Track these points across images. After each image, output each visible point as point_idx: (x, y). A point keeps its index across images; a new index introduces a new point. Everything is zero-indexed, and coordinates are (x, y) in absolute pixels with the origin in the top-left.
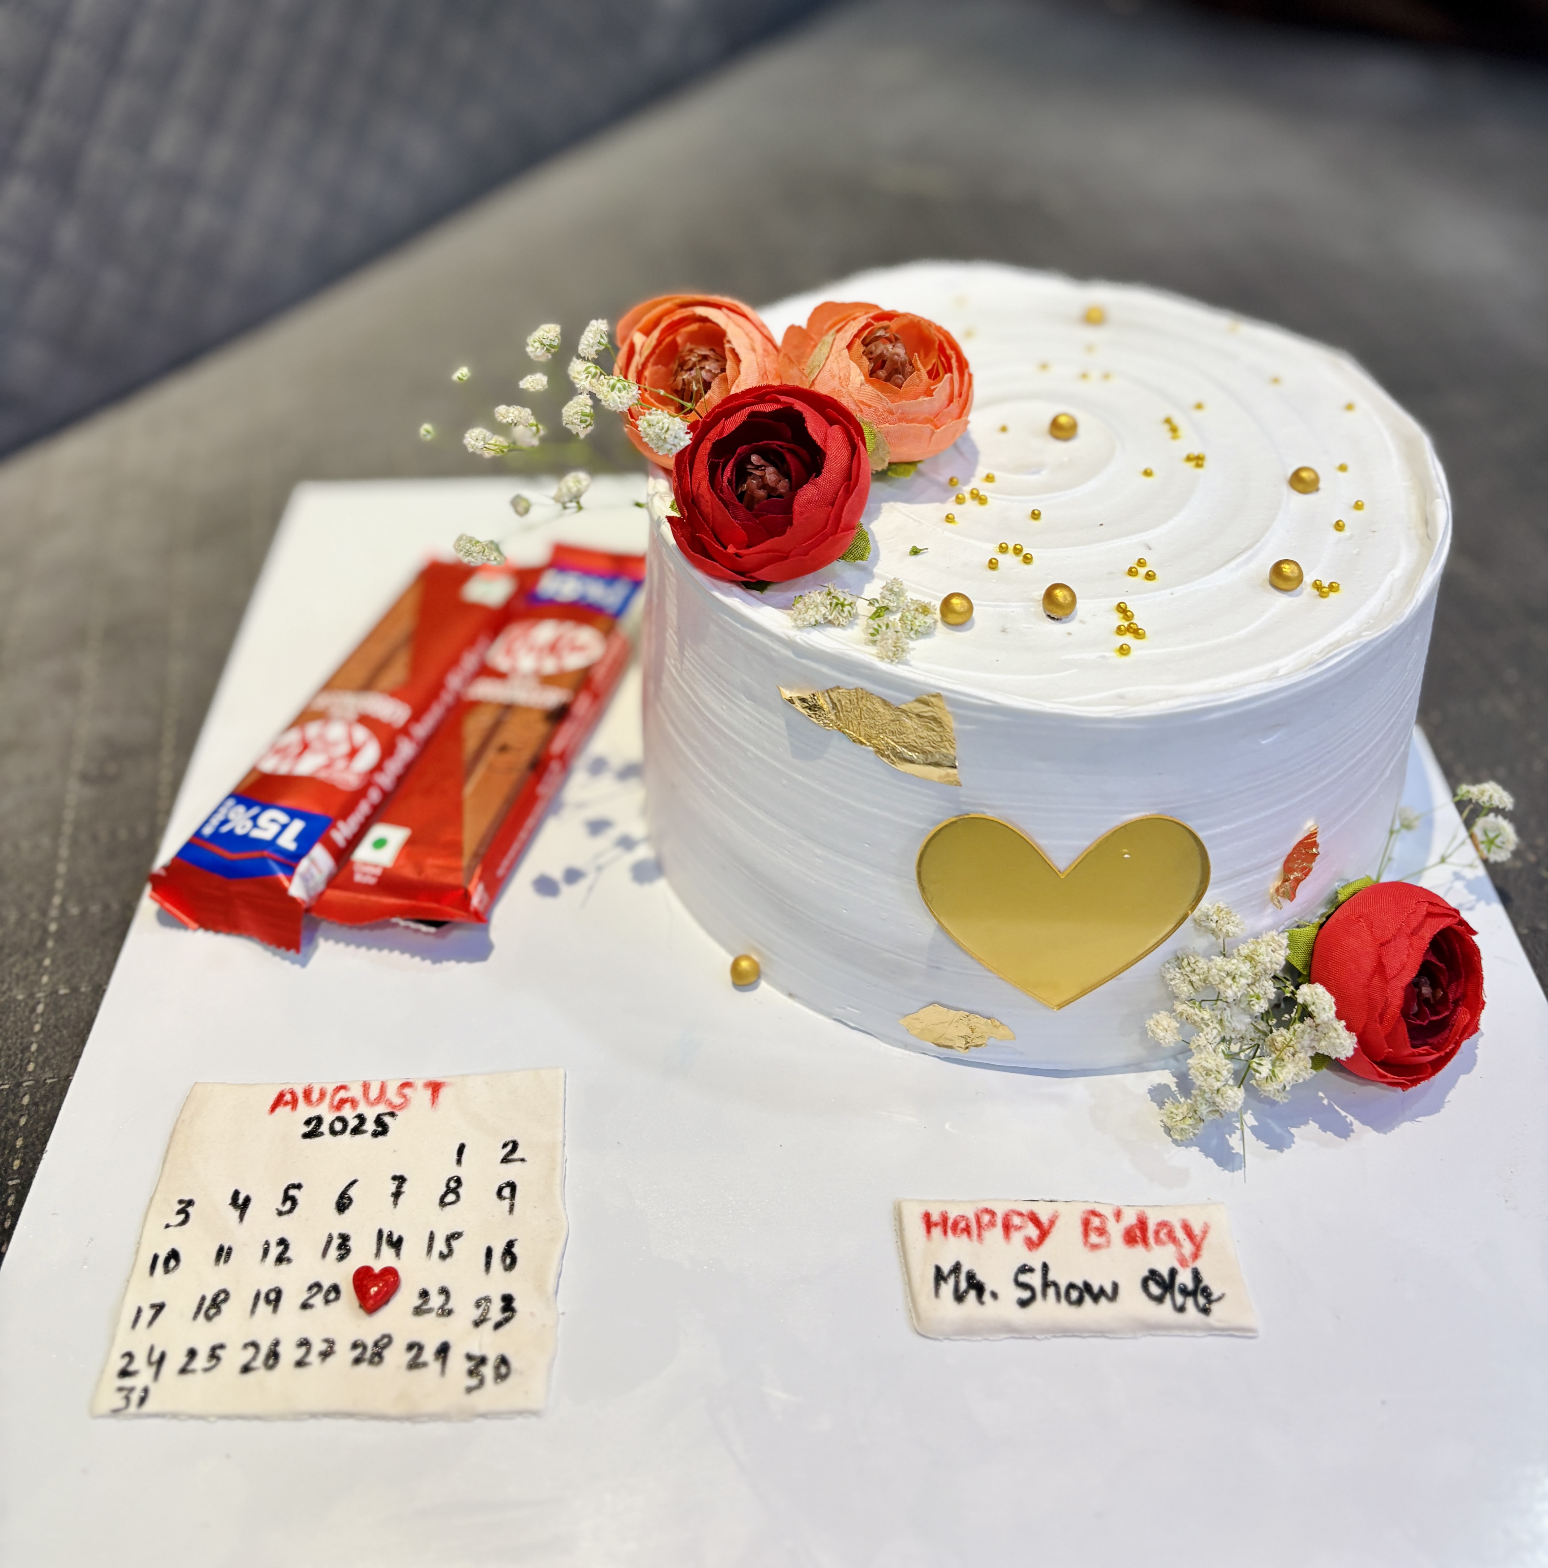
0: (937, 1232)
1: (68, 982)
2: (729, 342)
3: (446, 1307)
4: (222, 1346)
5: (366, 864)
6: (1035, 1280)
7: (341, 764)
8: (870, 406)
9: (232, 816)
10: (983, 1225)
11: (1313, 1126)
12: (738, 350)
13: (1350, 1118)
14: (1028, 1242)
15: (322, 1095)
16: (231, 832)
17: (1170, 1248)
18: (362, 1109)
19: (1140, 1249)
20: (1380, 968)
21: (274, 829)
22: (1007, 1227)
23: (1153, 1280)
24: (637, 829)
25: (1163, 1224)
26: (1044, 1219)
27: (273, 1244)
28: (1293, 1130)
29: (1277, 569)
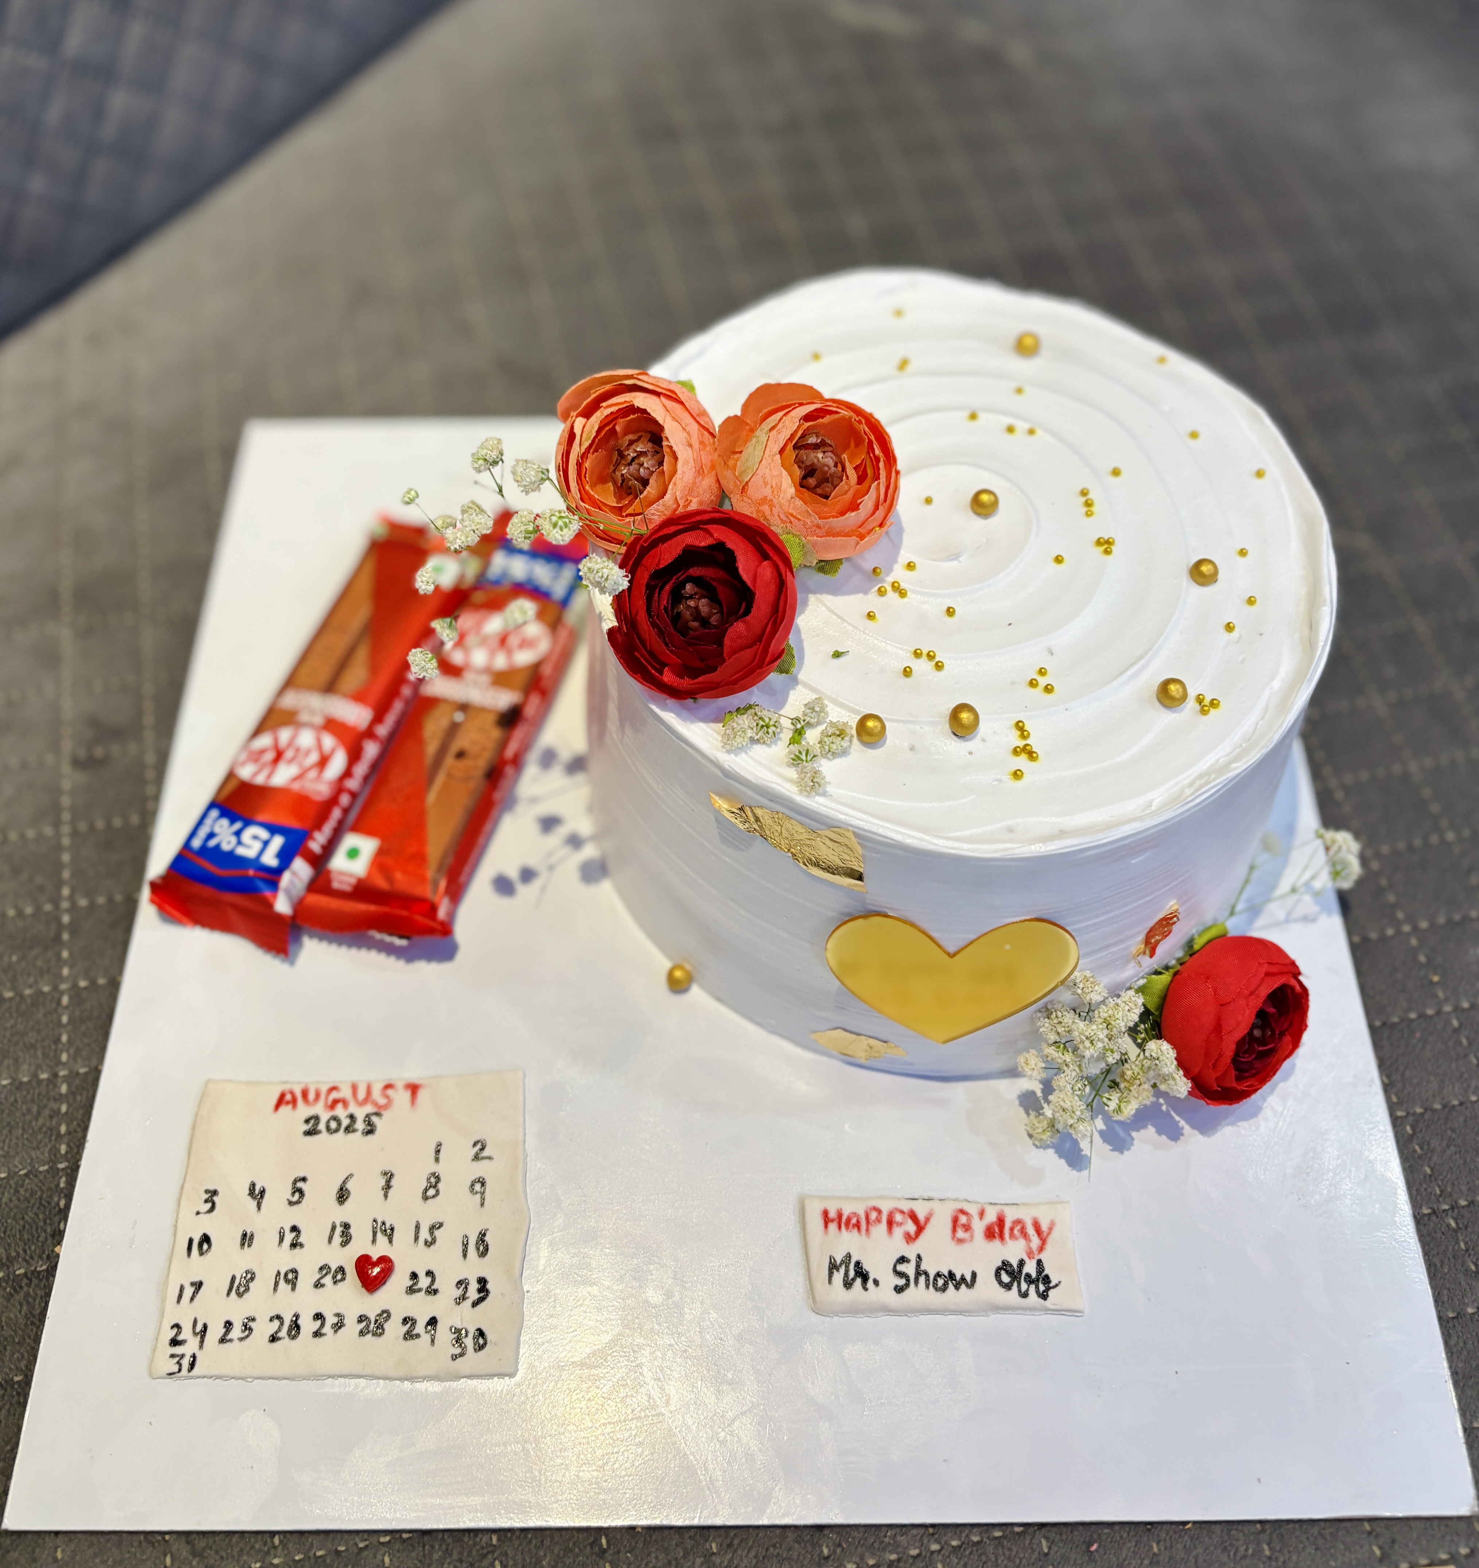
0: (833, 1227)
1: (87, 977)
2: (667, 439)
3: (433, 1287)
4: (254, 1320)
5: (342, 873)
6: (909, 1269)
7: (312, 774)
8: (799, 520)
9: (217, 829)
10: (871, 1221)
11: (1151, 1130)
12: (675, 448)
13: (1182, 1123)
14: (907, 1236)
15: (318, 1095)
16: (218, 847)
17: (1022, 1242)
18: (353, 1109)
19: (997, 1242)
20: (1218, 1028)
21: (257, 846)
22: (890, 1223)
23: (1005, 1270)
24: (584, 826)
25: (1018, 1222)
26: (921, 1217)
27: (287, 1230)
28: (1134, 1134)
29: (1164, 687)
